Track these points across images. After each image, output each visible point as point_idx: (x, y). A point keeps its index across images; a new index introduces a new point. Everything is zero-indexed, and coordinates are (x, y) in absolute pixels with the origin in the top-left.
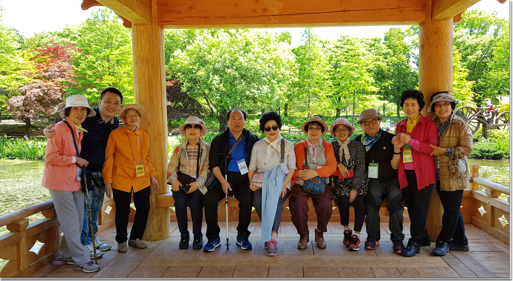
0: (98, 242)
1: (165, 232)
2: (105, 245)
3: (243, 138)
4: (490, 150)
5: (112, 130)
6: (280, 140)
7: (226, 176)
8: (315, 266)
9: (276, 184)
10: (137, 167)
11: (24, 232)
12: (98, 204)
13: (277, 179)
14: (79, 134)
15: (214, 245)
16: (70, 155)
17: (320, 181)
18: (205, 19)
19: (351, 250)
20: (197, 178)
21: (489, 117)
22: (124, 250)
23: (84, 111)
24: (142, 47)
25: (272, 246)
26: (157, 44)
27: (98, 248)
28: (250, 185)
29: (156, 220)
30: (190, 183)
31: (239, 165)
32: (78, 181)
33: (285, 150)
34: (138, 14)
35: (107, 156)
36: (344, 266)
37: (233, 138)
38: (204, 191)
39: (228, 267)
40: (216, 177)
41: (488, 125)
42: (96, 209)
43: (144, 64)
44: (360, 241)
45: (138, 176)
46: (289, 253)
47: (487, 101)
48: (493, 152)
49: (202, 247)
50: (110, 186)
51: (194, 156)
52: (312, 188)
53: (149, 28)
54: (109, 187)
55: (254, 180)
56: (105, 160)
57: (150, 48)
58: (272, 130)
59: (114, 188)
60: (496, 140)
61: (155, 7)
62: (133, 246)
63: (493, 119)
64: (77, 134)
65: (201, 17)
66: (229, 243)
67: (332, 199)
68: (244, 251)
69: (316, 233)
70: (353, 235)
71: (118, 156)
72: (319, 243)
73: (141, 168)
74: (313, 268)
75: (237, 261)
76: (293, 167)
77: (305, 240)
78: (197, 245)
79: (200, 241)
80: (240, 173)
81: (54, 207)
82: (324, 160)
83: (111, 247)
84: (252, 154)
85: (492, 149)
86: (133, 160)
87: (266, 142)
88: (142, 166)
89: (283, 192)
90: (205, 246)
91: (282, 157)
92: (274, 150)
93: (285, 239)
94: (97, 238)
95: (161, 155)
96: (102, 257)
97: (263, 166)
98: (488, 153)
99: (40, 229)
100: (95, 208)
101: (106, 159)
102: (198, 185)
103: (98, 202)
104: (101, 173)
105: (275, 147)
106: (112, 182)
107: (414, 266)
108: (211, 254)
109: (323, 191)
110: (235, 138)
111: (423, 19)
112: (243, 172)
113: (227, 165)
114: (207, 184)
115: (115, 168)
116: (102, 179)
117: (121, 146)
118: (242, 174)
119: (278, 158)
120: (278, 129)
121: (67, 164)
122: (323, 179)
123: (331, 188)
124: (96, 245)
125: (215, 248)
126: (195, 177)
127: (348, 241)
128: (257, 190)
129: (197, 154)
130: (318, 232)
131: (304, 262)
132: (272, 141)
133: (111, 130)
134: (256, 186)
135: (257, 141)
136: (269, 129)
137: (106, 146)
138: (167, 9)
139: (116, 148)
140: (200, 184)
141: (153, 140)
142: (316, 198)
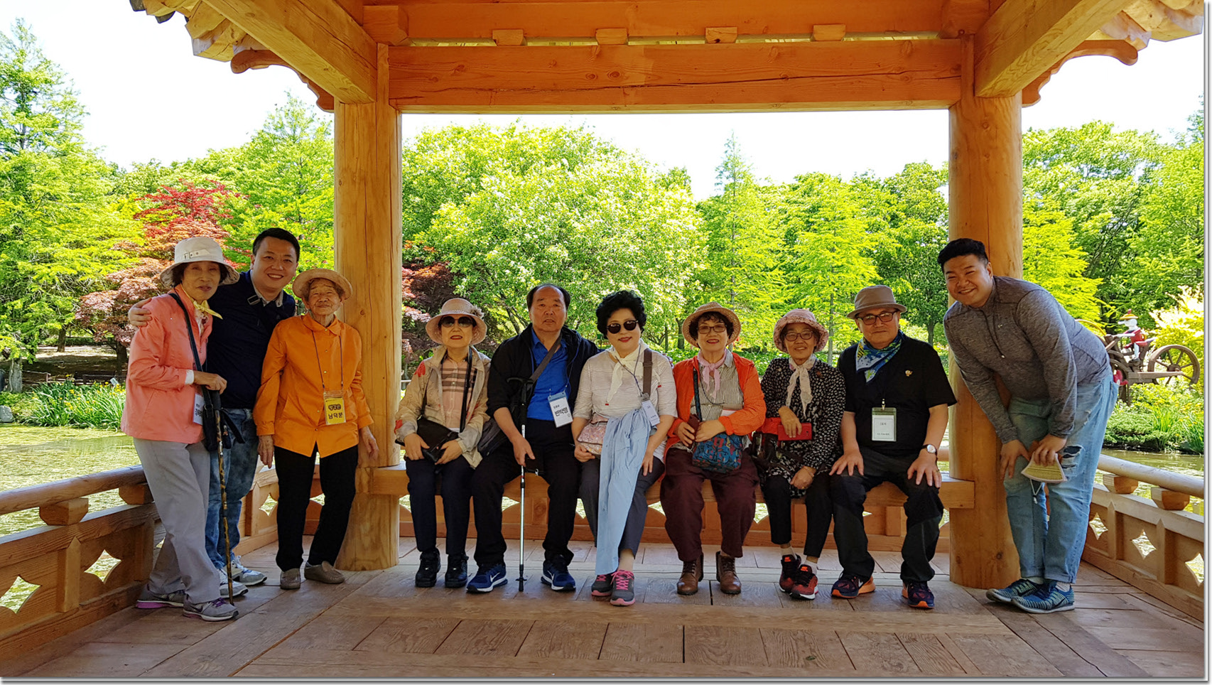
0: (239, 566)
1: (387, 553)
2: (253, 573)
3: (562, 347)
4: (1137, 429)
5: (279, 320)
6: (642, 351)
7: (523, 427)
8: (711, 625)
9: (631, 447)
10: (329, 402)
11: (75, 526)
12: (243, 482)
13: (634, 438)
14: (204, 321)
15: (492, 579)
16: (182, 367)
17: (729, 441)
18: (489, 93)
19: (797, 598)
20: (461, 431)
21: (1133, 356)
22: (294, 584)
23: (213, 273)
24: (353, 148)
25: (621, 584)
26: (386, 145)
27: (238, 579)
28: (574, 448)
29: (368, 525)
30: (444, 442)
31: (552, 404)
32: (196, 424)
33: (653, 375)
34: (348, 76)
35: (265, 375)
36: (776, 627)
37: (540, 345)
38: (475, 460)
39: (517, 622)
40: (501, 431)
41: (1131, 375)
42: (238, 491)
43: (357, 186)
44: (817, 580)
45: (329, 422)
46: (657, 600)
47: (1127, 320)
48: (1144, 435)
49: (464, 585)
50: (270, 440)
51: (457, 384)
52: (711, 457)
53: (370, 111)
54: (267, 444)
55: (583, 438)
56: (260, 385)
57: (370, 151)
58: (623, 330)
59: (276, 445)
60: (1151, 407)
61: (384, 66)
62: (315, 577)
63: (1142, 360)
64: (199, 322)
65: (481, 89)
66: (524, 577)
67: (755, 483)
68: (557, 593)
69: (720, 559)
70: (802, 566)
71: (289, 375)
72: (725, 583)
73: (338, 407)
74: (707, 629)
75: (539, 612)
76: (670, 411)
77: (694, 575)
78: (455, 580)
79: (462, 571)
80: (553, 422)
81: (146, 481)
82: (737, 398)
83: (265, 579)
84: (580, 384)
85: (1140, 427)
86: (320, 388)
87: (612, 357)
88: (341, 402)
89: (646, 465)
90: (472, 581)
91: (647, 389)
92: (628, 375)
93: (650, 575)
94: (237, 558)
95: (385, 380)
96: (244, 597)
97: (605, 410)
98: (1132, 436)
99: (114, 525)
100: (235, 490)
101: (262, 382)
102: (462, 447)
103: (242, 476)
104: (251, 412)
105: (632, 369)
106: (273, 433)
107: (934, 632)
108: (485, 596)
109: (736, 465)
110: (545, 345)
111: (956, 96)
112: (560, 421)
113: (528, 403)
114: (481, 444)
115: (281, 403)
116: (252, 426)
117: (297, 356)
118: (558, 424)
119: (636, 390)
120: (637, 327)
121: (174, 384)
122: (736, 439)
123: (754, 460)
124: (234, 573)
125: (494, 587)
126: (457, 430)
127: (789, 579)
128: (590, 460)
129: (463, 381)
130: (723, 558)
131: (687, 618)
132: (624, 354)
133: (277, 322)
134: (588, 451)
135: (594, 354)
136: (616, 329)
137: (265, 353)
138: (411, 71)
139: (286, 360)
140: (468, 444)
141: (369, 346)
142: (720, 480)
